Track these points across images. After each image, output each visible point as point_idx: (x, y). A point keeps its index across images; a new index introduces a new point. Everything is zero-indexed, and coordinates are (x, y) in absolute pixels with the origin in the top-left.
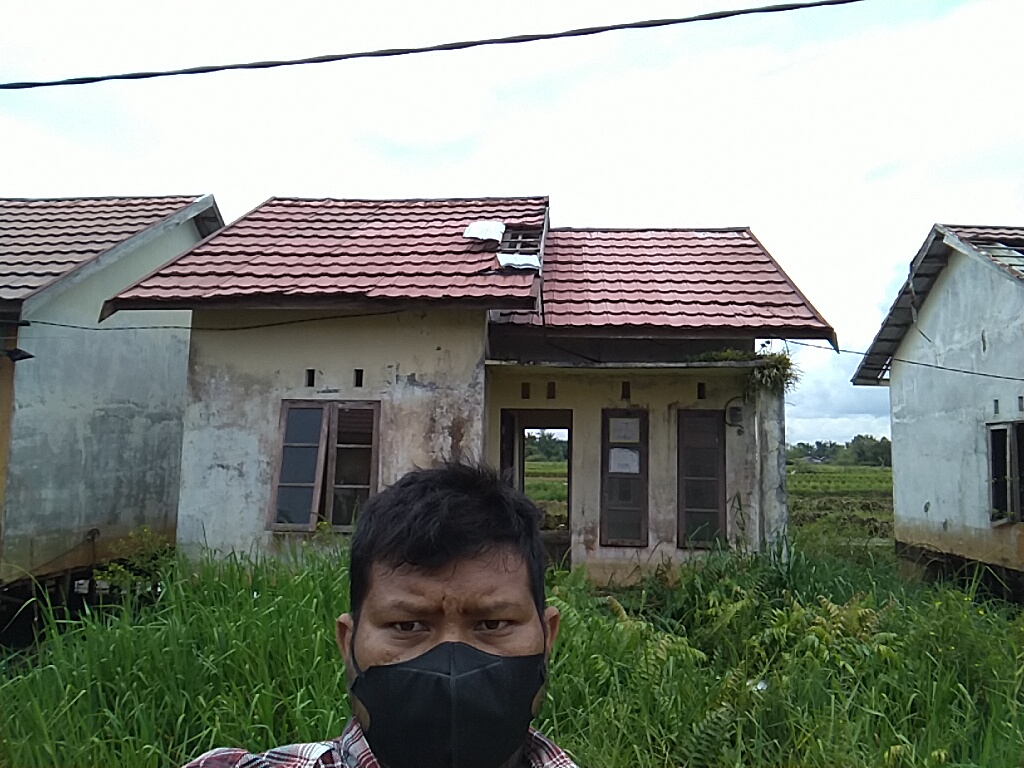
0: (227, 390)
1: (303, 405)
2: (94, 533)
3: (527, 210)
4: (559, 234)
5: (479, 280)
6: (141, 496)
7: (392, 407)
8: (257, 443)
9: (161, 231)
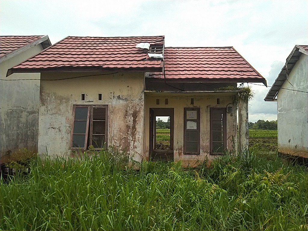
0: (54, 101)
1: (81, 107)
2: (9, 152)
3: (157, 40)
4: (168, 49)
5: (142, 62)
6: (26, 139)
7: (112, 107)
8: (65, 120)
9: (29, 47)
